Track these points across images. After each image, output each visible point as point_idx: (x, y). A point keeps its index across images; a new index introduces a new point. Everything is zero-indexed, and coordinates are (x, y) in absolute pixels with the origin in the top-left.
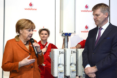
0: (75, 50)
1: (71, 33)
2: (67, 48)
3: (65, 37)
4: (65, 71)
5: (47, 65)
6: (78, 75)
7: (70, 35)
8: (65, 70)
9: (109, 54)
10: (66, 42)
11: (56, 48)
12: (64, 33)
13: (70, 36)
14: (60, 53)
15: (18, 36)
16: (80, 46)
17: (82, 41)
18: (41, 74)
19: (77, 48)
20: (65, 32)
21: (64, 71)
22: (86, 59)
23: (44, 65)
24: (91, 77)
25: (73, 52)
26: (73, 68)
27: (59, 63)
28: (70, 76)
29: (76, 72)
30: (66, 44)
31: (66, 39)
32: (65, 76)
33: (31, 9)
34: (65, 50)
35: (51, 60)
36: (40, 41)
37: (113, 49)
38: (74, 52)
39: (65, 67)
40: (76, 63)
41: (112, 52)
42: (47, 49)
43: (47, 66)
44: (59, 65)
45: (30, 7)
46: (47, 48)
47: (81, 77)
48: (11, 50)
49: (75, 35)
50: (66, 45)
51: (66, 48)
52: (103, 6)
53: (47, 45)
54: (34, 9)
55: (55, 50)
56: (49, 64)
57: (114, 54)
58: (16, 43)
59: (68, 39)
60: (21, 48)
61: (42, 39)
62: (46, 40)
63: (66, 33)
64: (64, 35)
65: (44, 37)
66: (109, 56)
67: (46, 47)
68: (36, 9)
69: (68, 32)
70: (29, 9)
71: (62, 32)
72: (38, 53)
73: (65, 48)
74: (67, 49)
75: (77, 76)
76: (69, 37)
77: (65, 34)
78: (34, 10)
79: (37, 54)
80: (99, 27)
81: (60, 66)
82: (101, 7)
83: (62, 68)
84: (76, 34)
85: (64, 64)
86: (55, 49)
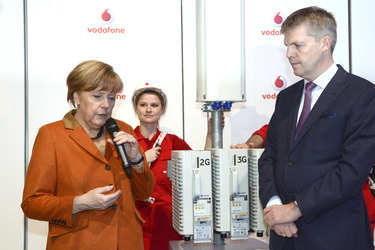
0: (244, 152)
1: (231, 103)
2: (221, 147)
3: (213, 115)
4: (214, 218)
5: (161, 201)
6: (254, 229)
7: (227, 106)
8: (214, 215)
9: (336, 163)
10: (217, 130)
11: (186, 147)
12: (208, 103)
13: (229, 109)
14: (199, 163)
15: (73, 113)
16: (260, 140)
17: (265, 126)
18: (144, 229)
19: (250, 147)
20: (213, 97)
21: (211, 219)
22: (269, 181)
23: (151, 200)
24: (284, 235)
25: (237, 159)
26: (240, 208)
27: (198, 193)
28: (230, 233)
29: (250, 221)
30: (217, 134)
31: (217, 120)
32: (215, 232)
33: (108, 30)
34: (213, 154)
35: (171, 185)
36: (138, 127)
37: (347, 148)
38: (241, 159)
39: (214, 204)
40: (250, 192)
41: (345, 158)
42: (159, 151)
43: (161, 203)
44: (196, 199)
45: (105, 25)
46: (158, 148)
47: (264, 234)
48: (51, 154)
49: (244, 107)
50: (217, 140)
51: (217, 147)
52: (312, 15)
53: (160, 140)
54: (115, 31)
55: (183, 154)
56: (164, 198)
57: (350, 165)
58: (66, 134)
59: (223, 118)
60: (80, 150)
61: (142, 122)
62: (156, 122)
63: (215, 103)
64: (209, 108)
65: (148, 113)
66: (337, 170)
67: (157, 145)
68: (122, 31)
69: (224, 98)
70: (101, 30)
71: (205, 97)
72: (130, 163)
73: (213, 147)
74: (219, 152)
75: (251, 231)
76: (225, 114)
77: (213, 106)
78: (118, 34)
79: (129, 167)
80: (306, 82)
81: (199, 202)
82: (308, 21)
83: (205, 210)
84: (247, 104)
85: (211, 196)
86: (183, 152)
